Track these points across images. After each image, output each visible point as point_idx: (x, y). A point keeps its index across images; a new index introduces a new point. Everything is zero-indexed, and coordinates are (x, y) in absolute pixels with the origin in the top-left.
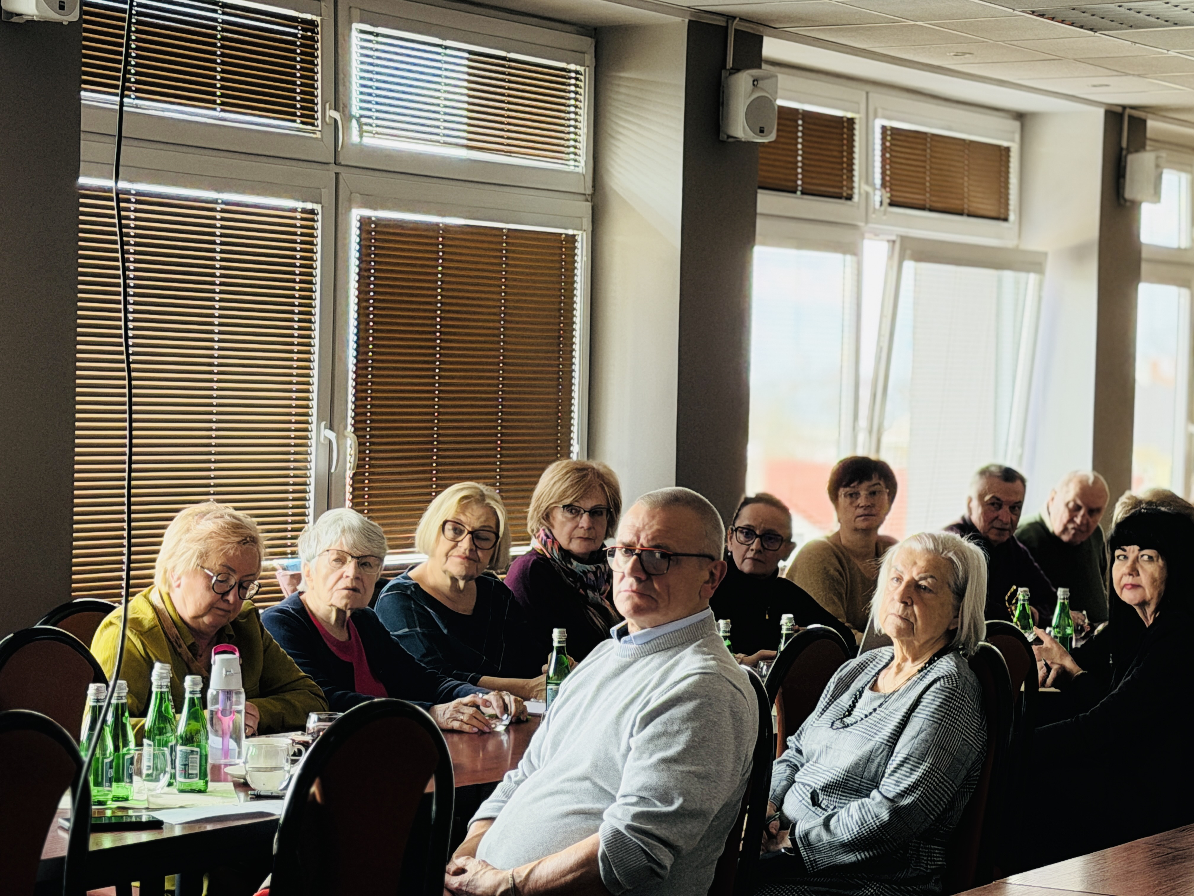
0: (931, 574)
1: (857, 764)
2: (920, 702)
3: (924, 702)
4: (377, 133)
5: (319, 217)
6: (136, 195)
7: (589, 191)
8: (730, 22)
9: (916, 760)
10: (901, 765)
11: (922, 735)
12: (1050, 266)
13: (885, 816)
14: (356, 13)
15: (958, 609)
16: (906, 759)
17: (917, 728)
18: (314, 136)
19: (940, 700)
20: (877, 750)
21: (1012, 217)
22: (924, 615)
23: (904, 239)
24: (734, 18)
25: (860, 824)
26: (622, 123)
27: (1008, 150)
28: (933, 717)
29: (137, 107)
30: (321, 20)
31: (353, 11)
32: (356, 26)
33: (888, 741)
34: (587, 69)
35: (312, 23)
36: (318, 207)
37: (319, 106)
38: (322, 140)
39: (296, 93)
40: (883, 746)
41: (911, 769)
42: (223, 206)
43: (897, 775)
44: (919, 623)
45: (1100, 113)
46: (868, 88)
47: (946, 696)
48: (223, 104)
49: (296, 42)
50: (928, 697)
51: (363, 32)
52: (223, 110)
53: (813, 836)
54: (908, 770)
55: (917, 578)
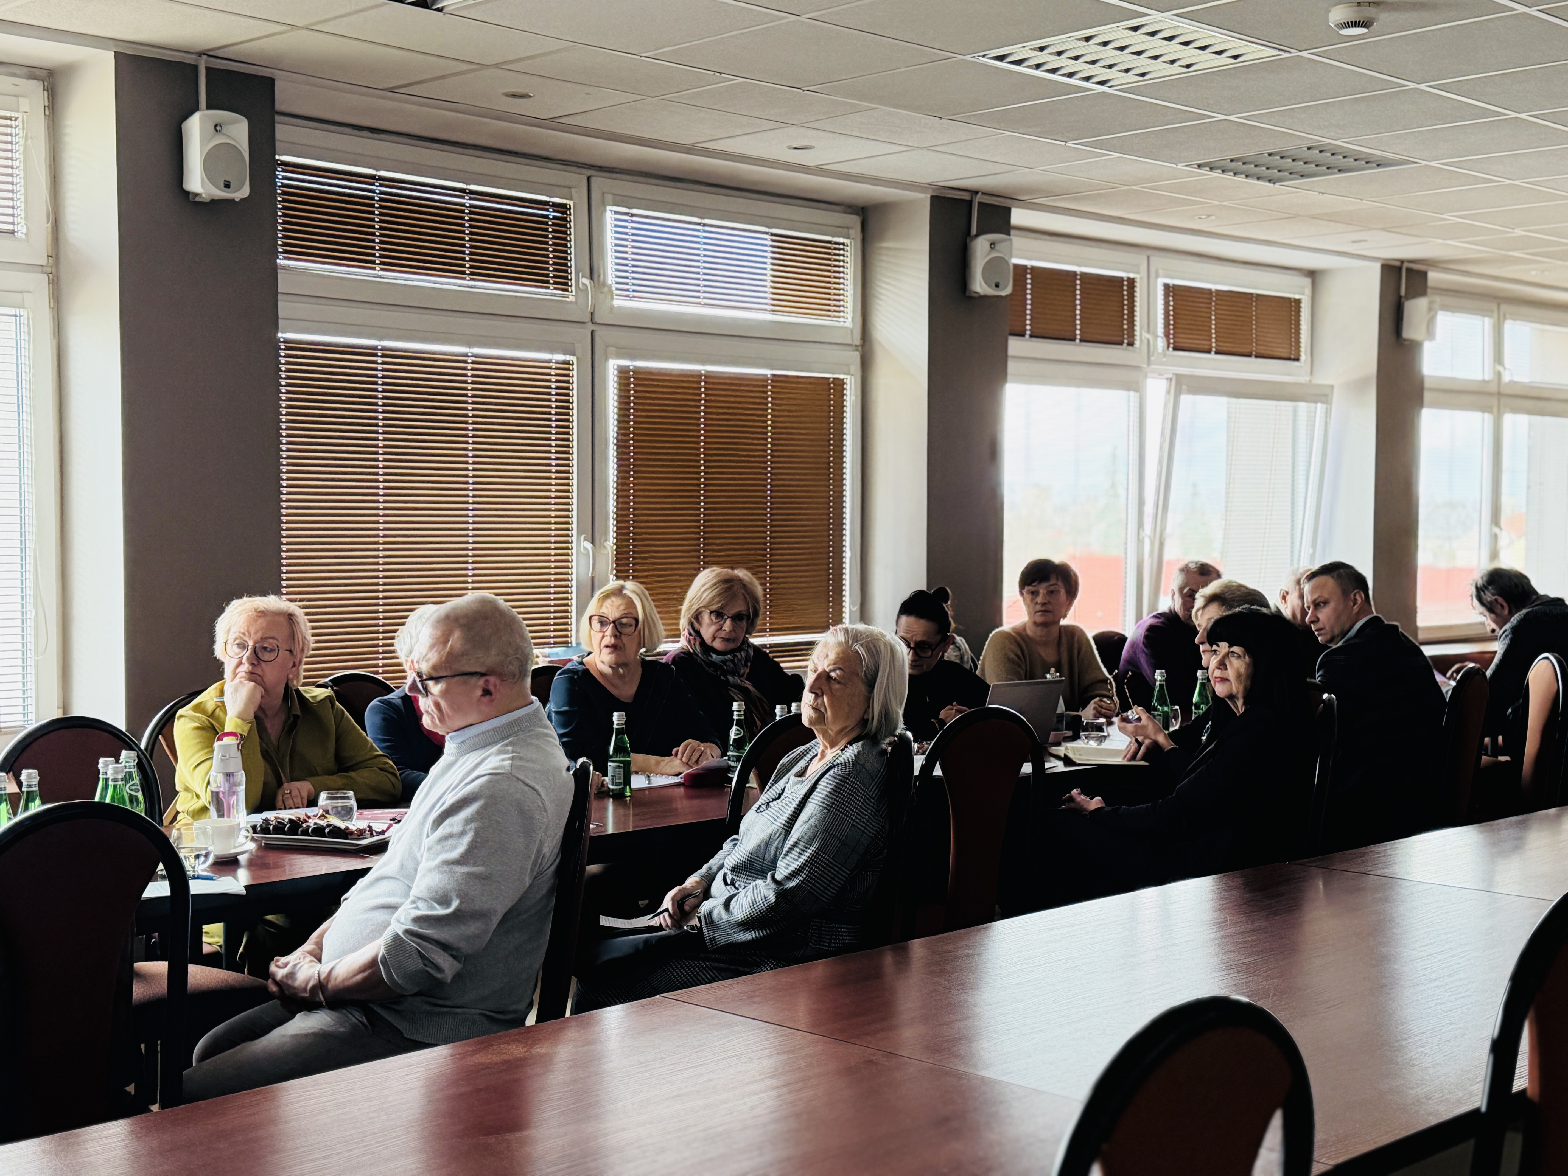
0: (841, 666)
1: (759, 846)
2: (816, 788)
3: (820, 787)
4: (634, 297)
5: (575, 367)
6: (381, 350)
7: (858, 341)
8: (974, 196)
9: (804, 844)
10: (791, 849)
11: (812, 821)
12: (1337, 397)
13: (772, 898)
14: (609, 197)
15: (869, 699)
16: (796, 843)
17: (809, 814)
18: (567, 299)
19: (831, 787)
20: (775, 834)
21: (1303, 357)
22: (832, 705)
23: (1178, 377)
24: (976, 192)
25: (751, 905)
26: (883, 285)
27: (1298, 302)
28: (823, 803)
29: (381, 277)
30: (574, 203)
31: (606, 195)
32: (609, 208)
33: (784, 825)
34: (853, 241)
35: (564, 206)
36: (573, 359)
37: (573, 275)
38: (576, 303)
39: (549, 264)
40: (781, 830)
41: (799, 853)
42: (474, 359)
43: (788, 858)
44: (829, 713)
45: (1377, 267)
46: (1149, 252)
47: (837, 783)
48: (472, 274)
49: (547, 222)
50: (823, 783)
51: (616, 213)
52: (472, 279)
53: (715, 915)
54: (797, 854)
55: (827, 670)
